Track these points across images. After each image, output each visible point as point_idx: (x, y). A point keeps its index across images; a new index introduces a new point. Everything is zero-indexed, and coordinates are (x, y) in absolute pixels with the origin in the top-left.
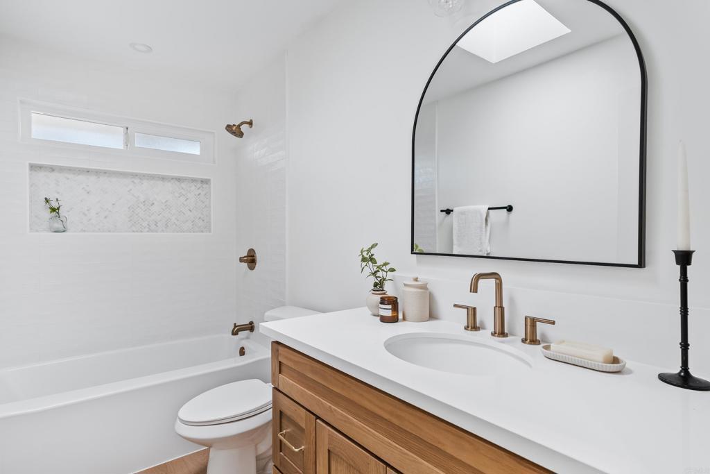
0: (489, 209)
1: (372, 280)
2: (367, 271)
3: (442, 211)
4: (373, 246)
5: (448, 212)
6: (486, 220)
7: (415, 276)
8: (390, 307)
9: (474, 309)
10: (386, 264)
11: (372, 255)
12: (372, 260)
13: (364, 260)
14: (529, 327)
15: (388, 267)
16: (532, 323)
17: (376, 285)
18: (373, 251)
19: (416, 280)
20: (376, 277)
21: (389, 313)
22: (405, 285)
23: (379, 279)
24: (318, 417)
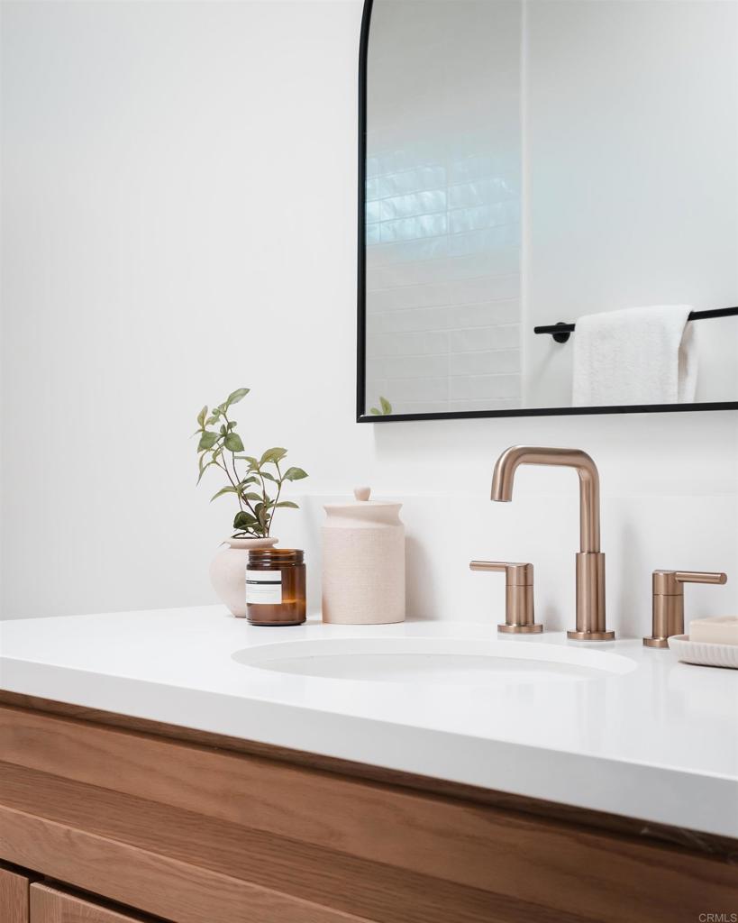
0: (694, 316)
1: (233, 506)
2: (217, 478)
3: (539, 330)
4: (232, 399)
5: (562, 333)
6: (683, 356)
7: (362, 486)
8: (277, 575)
9: (526, 570)
10: (274, 455)
11: (230, 425)
12: (231, 440)
13: (206, 442)
14: (662, 598)
15: (285, 465)
16: (671, 589)
17: (241, 522)
18: (233, 413)
19: (364, 495)
20: (245, 498)
21: (272, 596)
22: (331, 512)
23: (253, 503)
24: (34, 876)
